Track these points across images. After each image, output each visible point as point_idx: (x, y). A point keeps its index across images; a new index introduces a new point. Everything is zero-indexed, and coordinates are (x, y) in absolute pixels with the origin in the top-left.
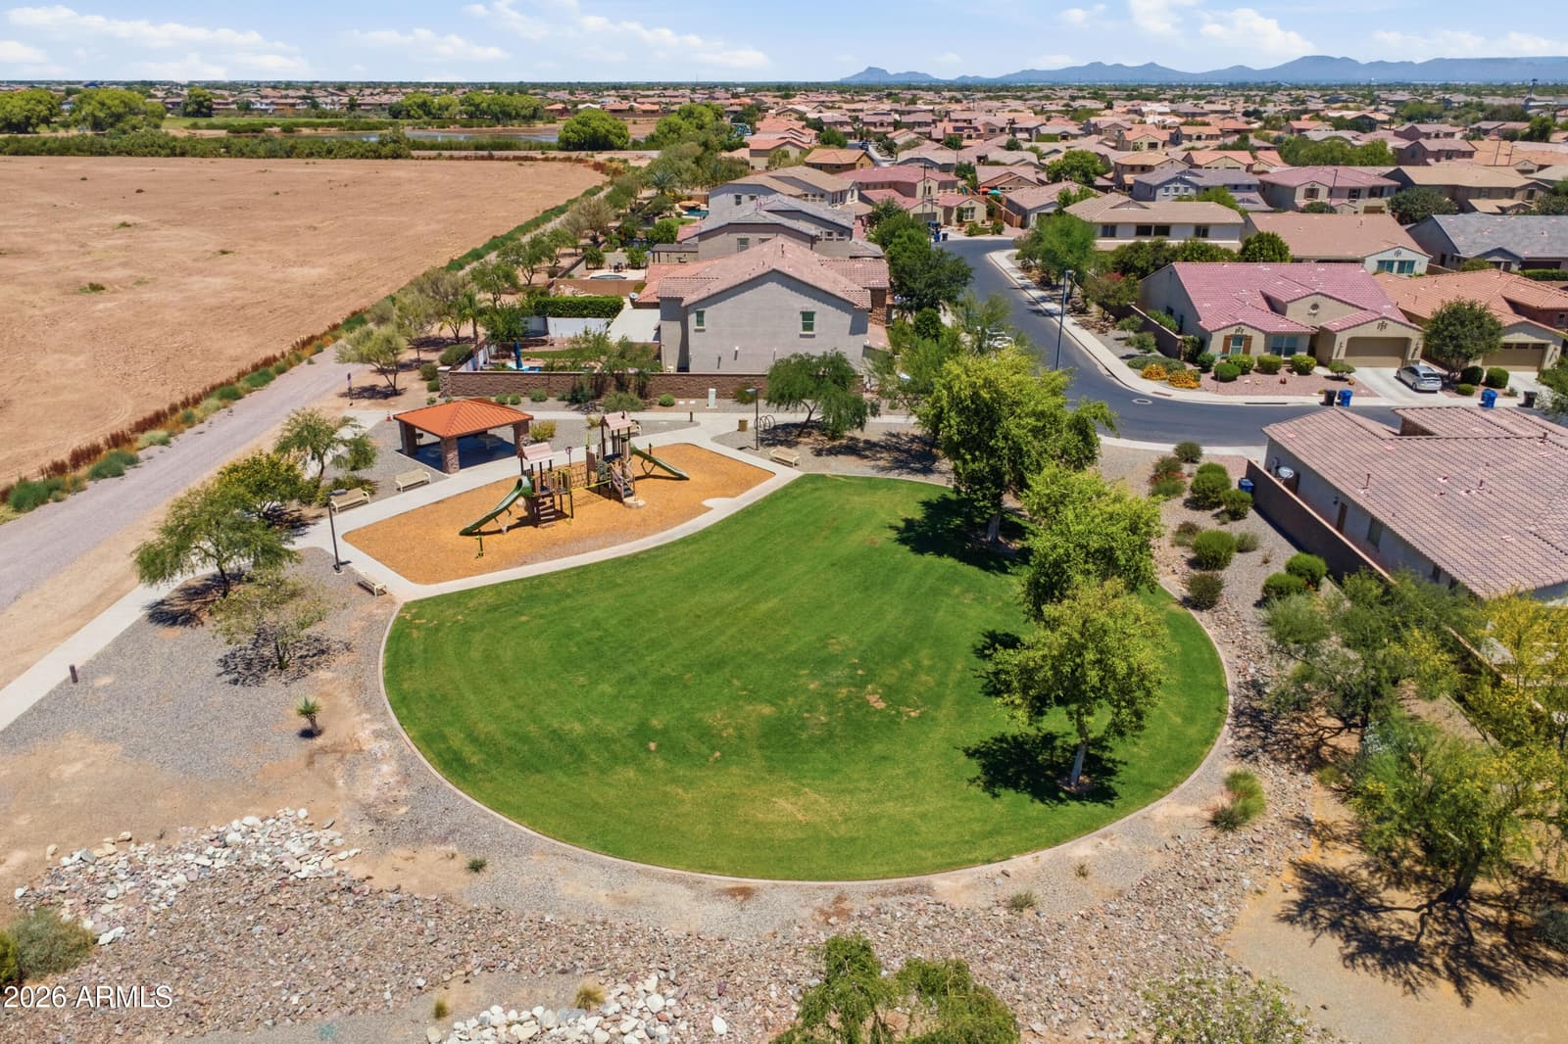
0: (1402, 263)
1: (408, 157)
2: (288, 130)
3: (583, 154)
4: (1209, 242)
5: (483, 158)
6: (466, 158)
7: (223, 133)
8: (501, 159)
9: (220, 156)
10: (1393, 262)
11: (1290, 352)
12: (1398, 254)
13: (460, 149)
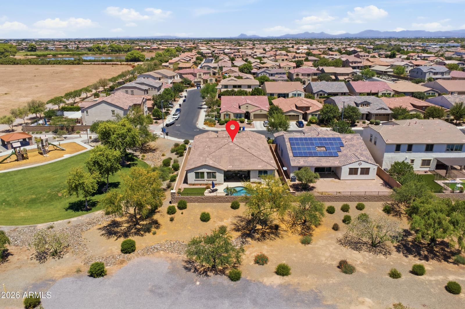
0: (298, 94)
1: (82, 64)
2: (54, 56)
3: (131, 63)
4: (242, 89)
5: (103, 64)
6: (98, 64)
7: (35, 57)
8: (108, 64)
9: (28, 64)
10: (296, 94)
11: (240, 117)
12: (297, 92)
13: (97, 62)
